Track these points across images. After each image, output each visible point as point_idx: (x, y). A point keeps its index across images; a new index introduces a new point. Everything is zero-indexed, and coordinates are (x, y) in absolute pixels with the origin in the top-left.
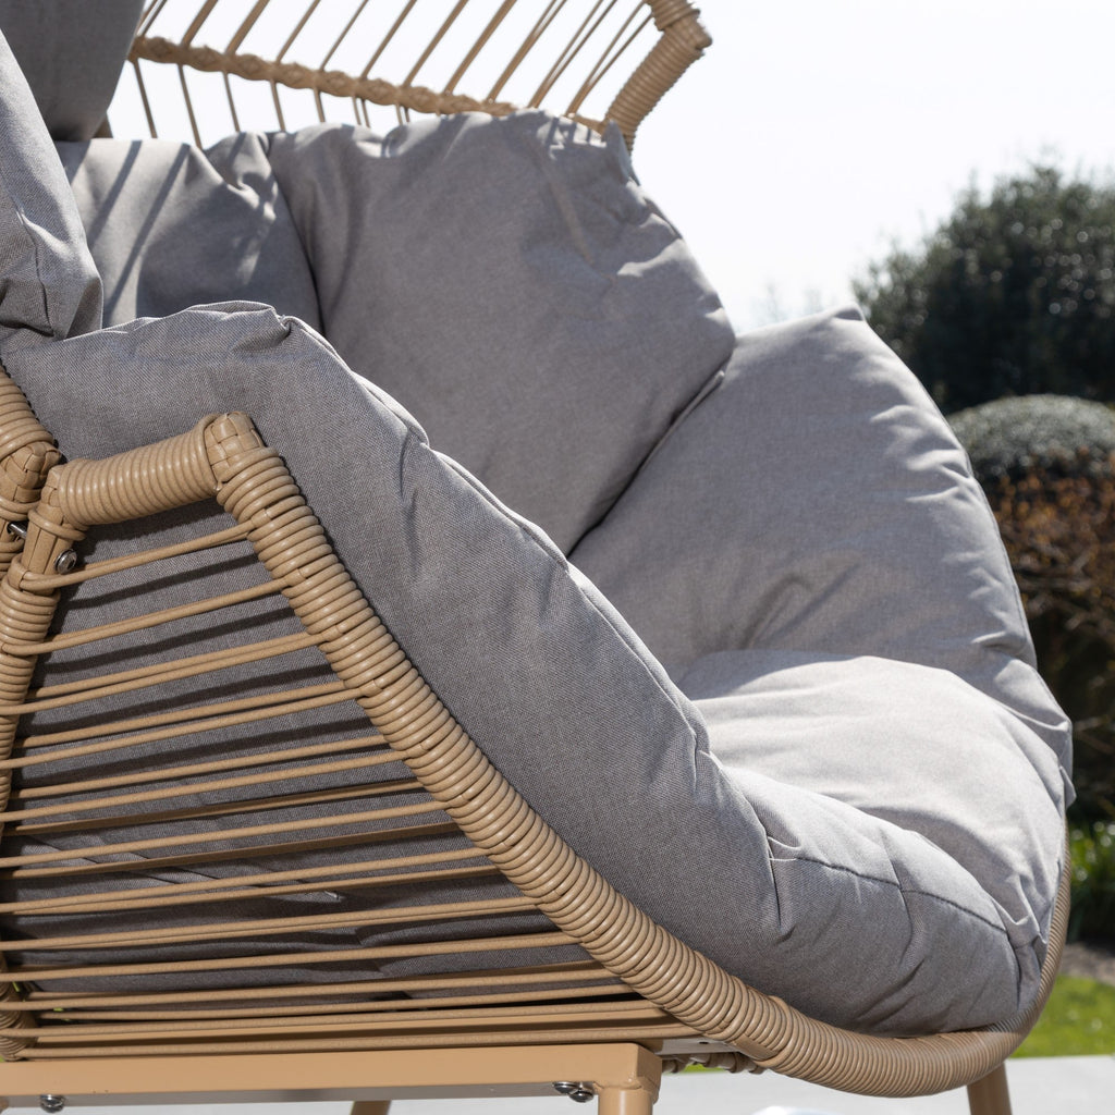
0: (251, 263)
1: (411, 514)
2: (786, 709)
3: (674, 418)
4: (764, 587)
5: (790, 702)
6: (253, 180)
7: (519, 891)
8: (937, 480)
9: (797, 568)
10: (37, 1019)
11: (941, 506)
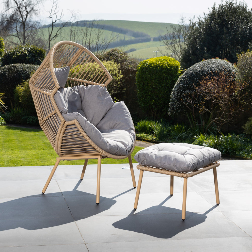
0: (76, 98)
1: (86, 125)
2: (114, 134)
3: (109, 110)
4: (114, 124)
5: (114, 133)
6: (76, 91)
7: (92, 146)
8: (127, 116)
9: (117, 123)
10: (63, 154)
11: (127, 118)
